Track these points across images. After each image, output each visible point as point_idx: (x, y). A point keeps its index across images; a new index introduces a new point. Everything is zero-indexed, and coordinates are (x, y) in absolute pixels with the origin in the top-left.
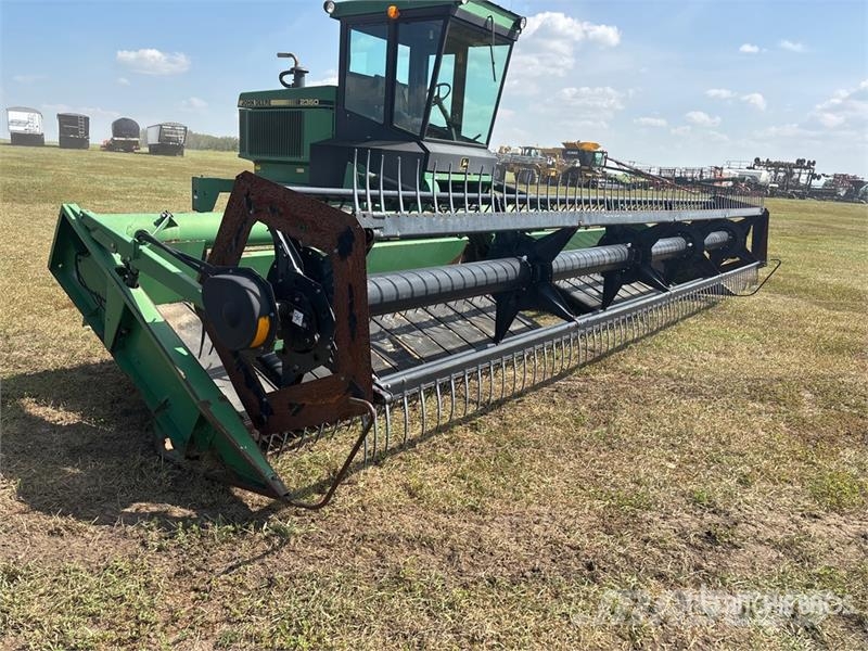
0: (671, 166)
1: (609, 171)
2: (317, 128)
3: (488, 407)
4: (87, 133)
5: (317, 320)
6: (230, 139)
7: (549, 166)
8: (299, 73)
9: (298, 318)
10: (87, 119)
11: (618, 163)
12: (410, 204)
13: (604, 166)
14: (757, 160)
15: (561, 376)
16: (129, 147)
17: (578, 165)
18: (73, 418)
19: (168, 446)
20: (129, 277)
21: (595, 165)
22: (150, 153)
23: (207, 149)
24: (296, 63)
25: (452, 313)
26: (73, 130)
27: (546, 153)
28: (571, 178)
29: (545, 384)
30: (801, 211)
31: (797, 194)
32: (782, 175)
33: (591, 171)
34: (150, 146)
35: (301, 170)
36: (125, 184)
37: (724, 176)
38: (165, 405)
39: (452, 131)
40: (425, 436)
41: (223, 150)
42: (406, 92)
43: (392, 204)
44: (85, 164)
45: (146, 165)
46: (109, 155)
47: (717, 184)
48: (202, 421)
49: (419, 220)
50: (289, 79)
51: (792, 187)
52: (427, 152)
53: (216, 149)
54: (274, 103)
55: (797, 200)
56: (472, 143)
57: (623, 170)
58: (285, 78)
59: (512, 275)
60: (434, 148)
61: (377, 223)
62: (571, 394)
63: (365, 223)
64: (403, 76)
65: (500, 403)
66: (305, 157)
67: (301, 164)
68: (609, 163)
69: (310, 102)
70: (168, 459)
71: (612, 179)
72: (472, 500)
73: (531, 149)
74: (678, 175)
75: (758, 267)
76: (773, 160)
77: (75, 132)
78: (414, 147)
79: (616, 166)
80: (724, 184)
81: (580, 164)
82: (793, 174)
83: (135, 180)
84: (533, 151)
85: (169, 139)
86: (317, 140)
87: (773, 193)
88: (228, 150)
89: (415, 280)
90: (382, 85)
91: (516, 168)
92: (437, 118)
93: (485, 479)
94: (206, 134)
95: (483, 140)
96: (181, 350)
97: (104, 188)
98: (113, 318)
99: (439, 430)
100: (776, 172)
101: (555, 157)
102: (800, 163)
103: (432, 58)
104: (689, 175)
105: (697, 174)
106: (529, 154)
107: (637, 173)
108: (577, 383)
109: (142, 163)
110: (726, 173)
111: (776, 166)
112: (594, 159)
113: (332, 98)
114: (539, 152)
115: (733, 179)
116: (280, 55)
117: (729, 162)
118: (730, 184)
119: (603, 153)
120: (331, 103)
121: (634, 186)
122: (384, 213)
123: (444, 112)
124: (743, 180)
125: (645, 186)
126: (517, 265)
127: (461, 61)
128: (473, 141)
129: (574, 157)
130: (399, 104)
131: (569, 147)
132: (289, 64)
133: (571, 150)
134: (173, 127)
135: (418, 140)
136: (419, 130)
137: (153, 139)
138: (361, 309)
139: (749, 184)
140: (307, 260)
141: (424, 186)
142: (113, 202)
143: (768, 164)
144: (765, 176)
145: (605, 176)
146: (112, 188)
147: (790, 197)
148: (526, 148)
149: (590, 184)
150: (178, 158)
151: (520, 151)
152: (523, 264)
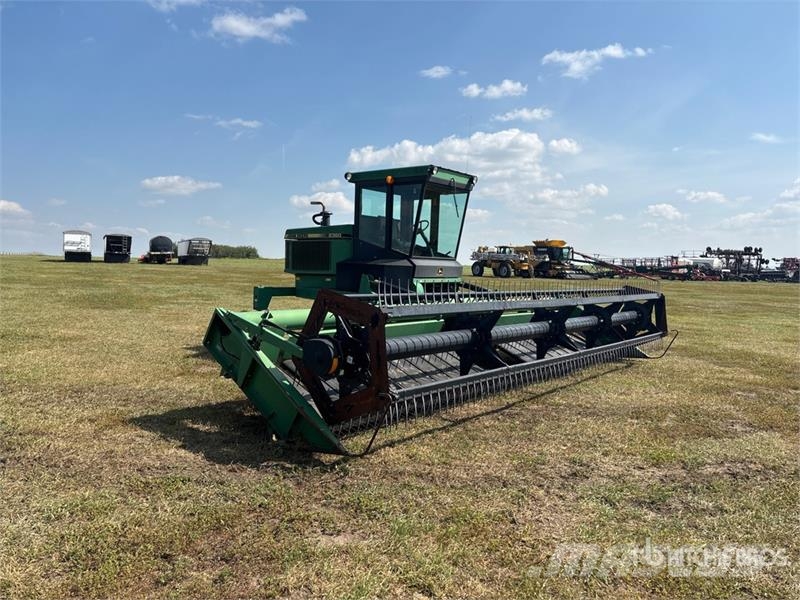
0: (632, 257)
1: (576, 263)
2: (340, 253)
3: (456, 423)
4: (129, 250)
5: (360, 360)
6: (245, 248)
7: (522, 262)
8: (326, 215)
9: (350, 360)
10: (130, 239)
11: (584, 256)
12: (405, 300)
13: (573, 259)
14: (709, 249)
15: (507, 408)
16: (161, 260)
17: (547, 259)
18: (215, 429)
19: (274, 438)
20: (255, 344)
21: (563, 259)
22: (179, 264)
23: (224, 257)
24: (324, 208)
25: (434, 369)
26: (117, 248)
27: (519, 251)
28: (542, 271)
29: (497, 411)
30: (742, 292)
31: (749, 278)
32: (732, 261)
33: (560, 264)
34: (180, 258)
35: (328, 280)
36: (173, 291)
37: (680, 264)
38: (272, 416)
39: (431, 250)
40: (418, 435)
41: (239, 257)
42: (399, 225)
43: (396, 301)
44: (133, 276)
45: (180, 274)
46: (148, 267)
47: (674, 271)
48: (299, 417)
49: (410, 309)
50: (319, 219)
51: (744, 272)
52: (414, 266)
53: (232, 257)
54: (310, 236)
55: (749, 283)
56: (445, 257)
57: (589, 262)
58: (316, 219)
59: (466, 339)
60: (419, 262)
61: (390, 310)
62: (510, 416)
63: (384, 311)
64: (397, 215)
65: (464, 420)
66: (333, 270)
67: (328, 276)
68: (576, 257)
69: (335, 235)
70: (275, 445)
71: (579, 270)
72: (443, 460)
73: (505, 248)
74: (638, 264)
75: (662, 336)
76: (723, 249)
77: (120, 249)
78: (405, 263)
79: (582, 259)
80: (681, 271)
81: (549, 259)
82: (741, 260)
83: (178, 287)
84: (507, 250)
85: (196, 251)
86: (341, 259)
87: (727, 278)
88: (243, 257)
89: (408, 341)
90: (383, 223)
91: (493, 264)
92: (420, 241)
93: (453, 453)
94: (224, 245)
95: (452, 255)
96: (286, 382)
97: (158, 295)
98: (243, 369)
99: (426, 432)
100: (728, 260)
101: (527, 253)
102: (748, 251)
103: (416, 202)
104: (649, 264)
105: (656, 263)
106: (504, 252)
107: (601, 264)
108: (517, 410)
109: (176, 272)
110: (682, 261)
111: (727, 253)
112: (562, 254)
113: (350, 232)
114: (513, 250)
115: (688, 267)
116: (312, 203)
117: (683, 252)
118: (686, 271)
119: (569, 248)
120: (349, 236)
121: (600, 275)
122: (393, 305)
123: (425, 239)
124: (696, 266)
125: (610, 275)
126: (470, 334)
127: (435, 204)
128: (446, 256)
129: (544, 253)
130: (394, 235)
131: (539, 245)
132: (319, 209)
133: (540, 247)
134: (200, 241)
135: (408, 258)
136: (408, 250)
137: (182, 251)
138: (384, 357)
139: (703, 270)
140: (355, 330)
141: (414, 288)
142: (172, 306)
143: (719, 253)
144: (717, 263)
145: (573, 268)
146: (165, 295)
147: (743, 280)
148: (501, 248)
149: (561, 276)
150: (203, 267)
151: (496, 250)
152: (473, 333)
